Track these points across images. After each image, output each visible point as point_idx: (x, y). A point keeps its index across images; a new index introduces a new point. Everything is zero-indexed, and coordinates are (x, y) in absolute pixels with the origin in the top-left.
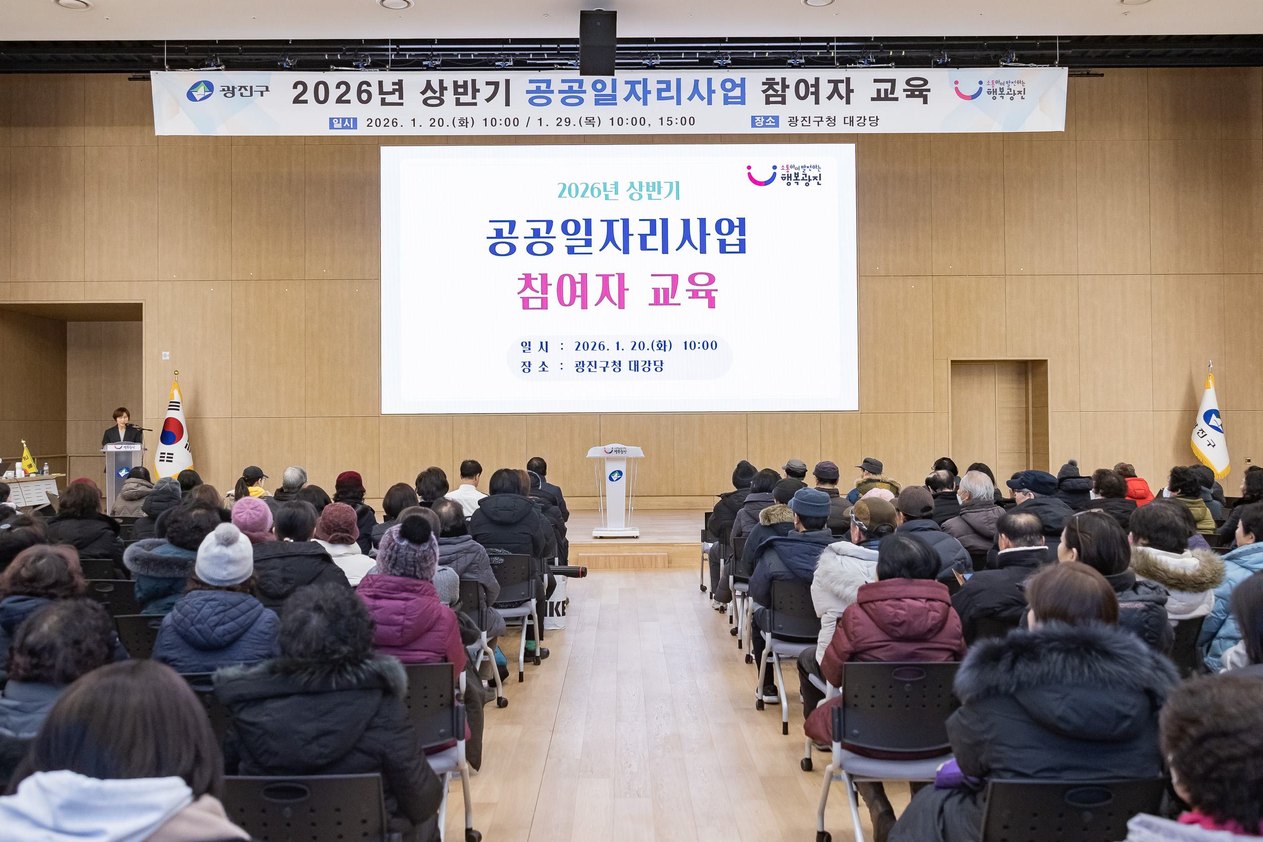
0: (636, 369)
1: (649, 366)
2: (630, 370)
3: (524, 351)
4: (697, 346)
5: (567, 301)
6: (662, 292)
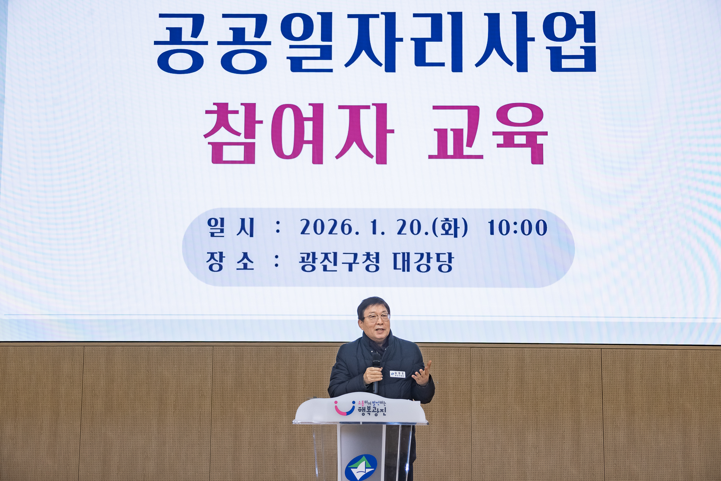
0: (406, 267)
1: (429, 261)
2: (395, 268)
3: (212, 235)
4: (513, 228)
5: (288, 147)
6: (450, 136)
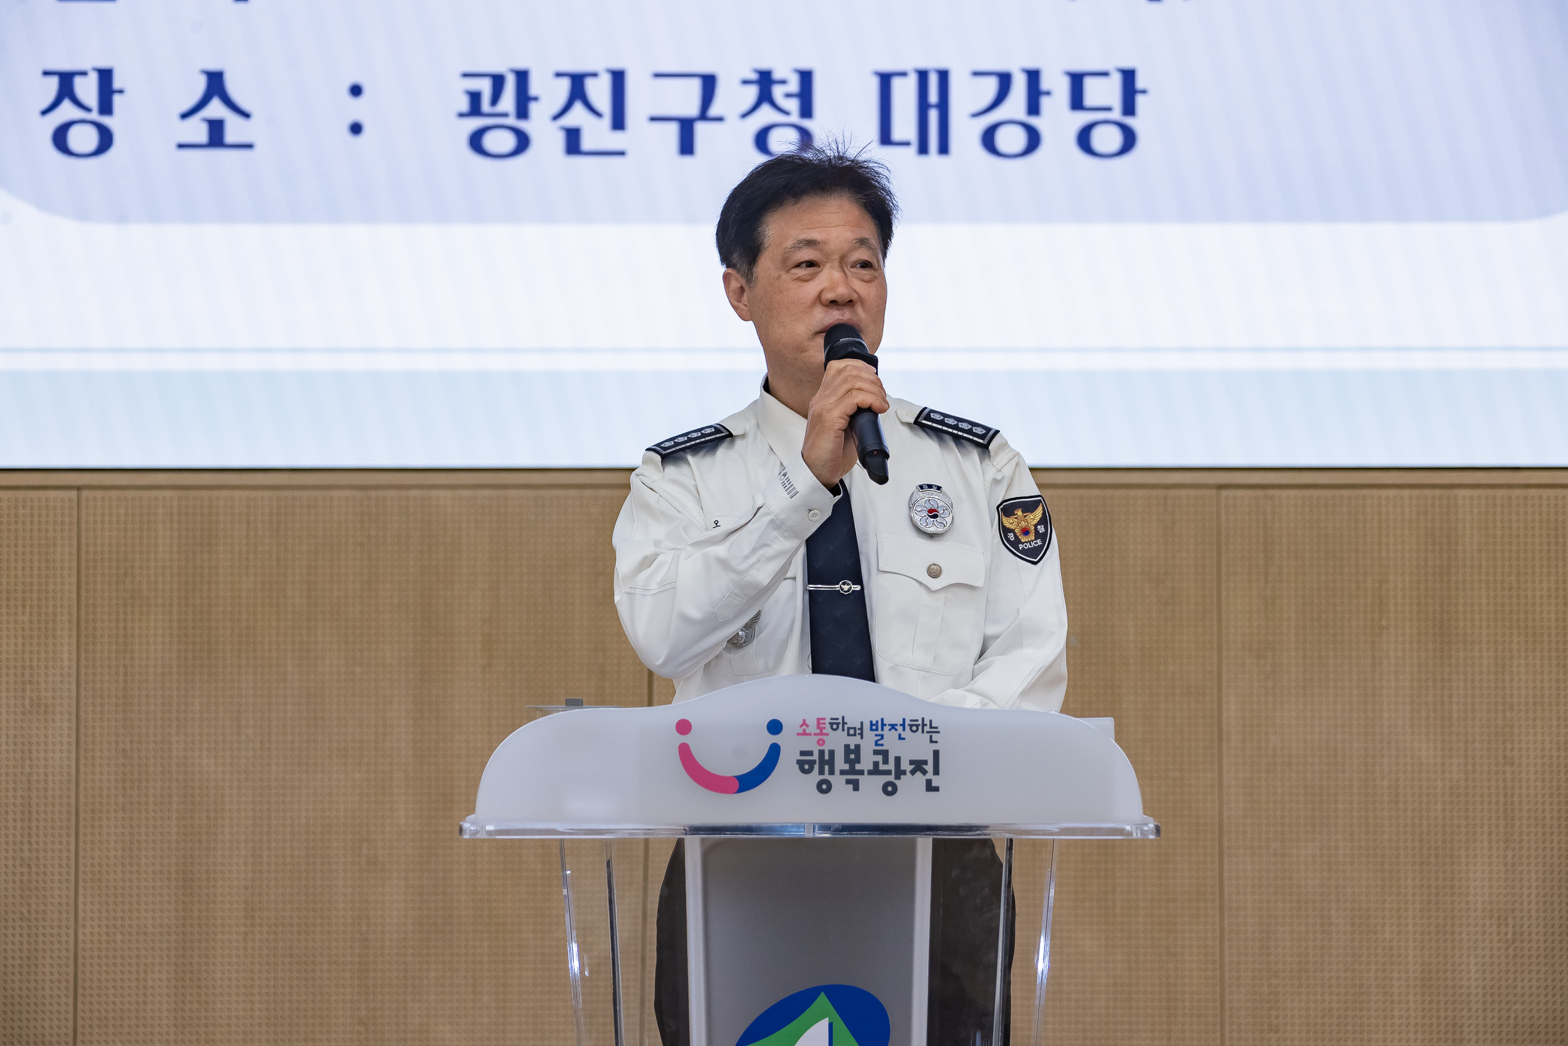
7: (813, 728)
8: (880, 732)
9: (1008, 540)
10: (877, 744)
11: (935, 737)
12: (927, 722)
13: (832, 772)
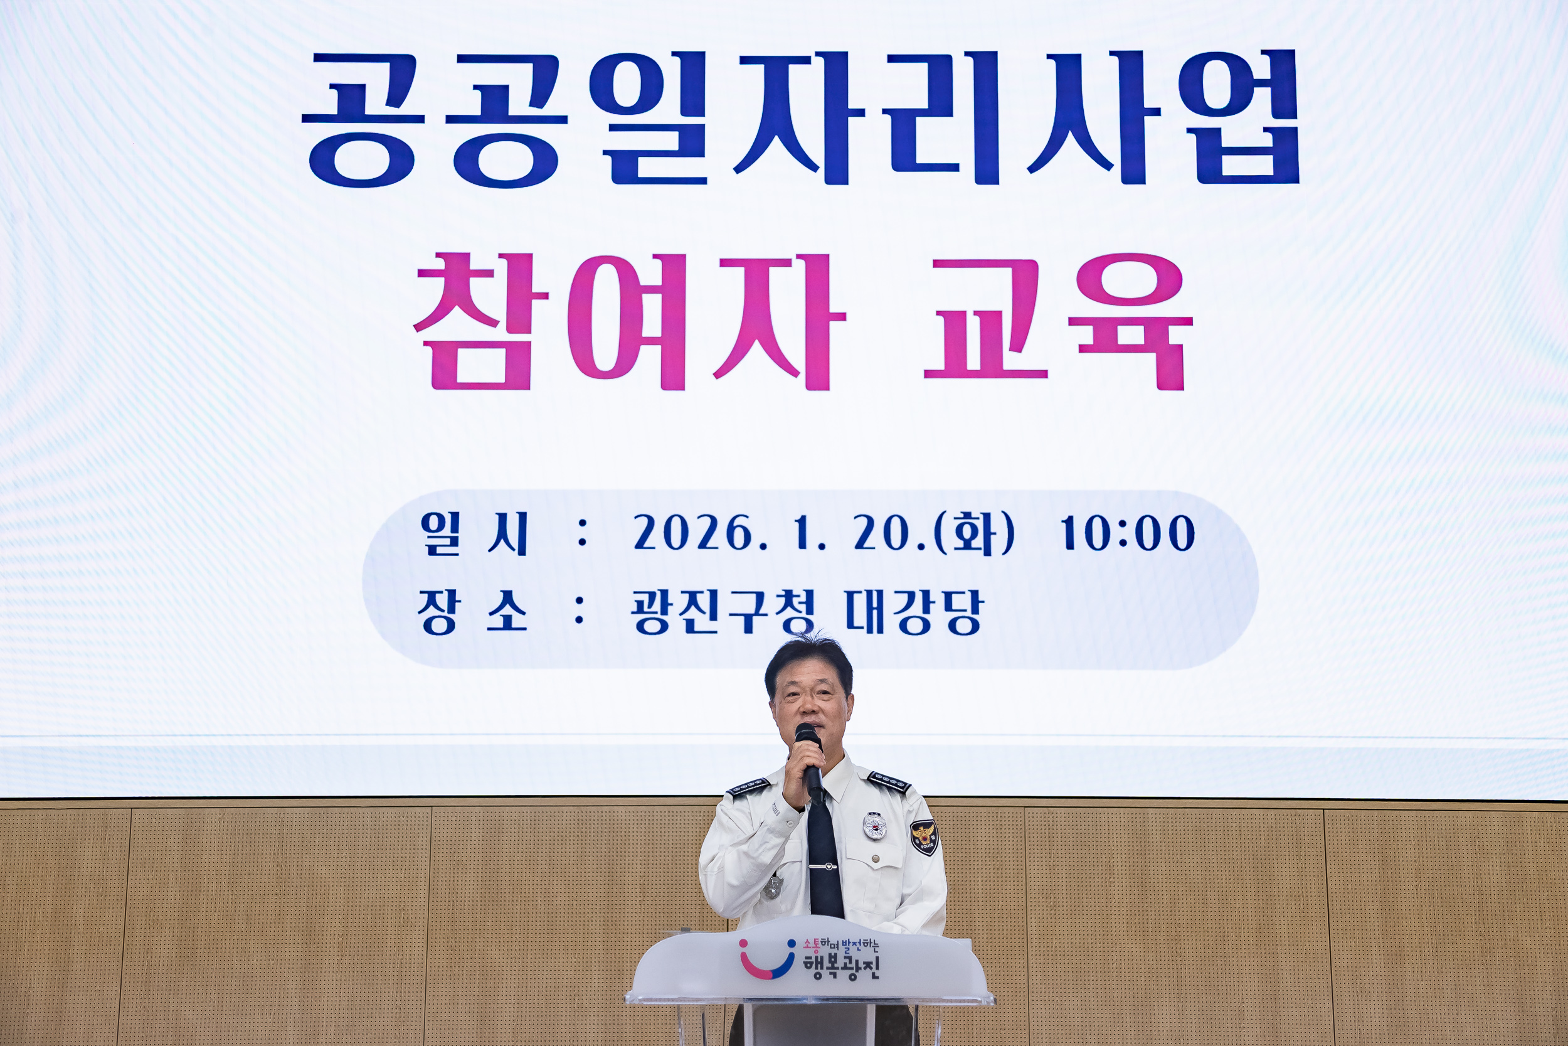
7: (812, 944)
8: (847, 946)
9: (916, 843)
10: (846, 953)
11: (877, 949)
12: (872, 941)
13: (822, 968)
